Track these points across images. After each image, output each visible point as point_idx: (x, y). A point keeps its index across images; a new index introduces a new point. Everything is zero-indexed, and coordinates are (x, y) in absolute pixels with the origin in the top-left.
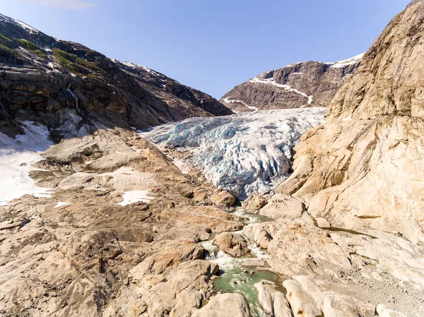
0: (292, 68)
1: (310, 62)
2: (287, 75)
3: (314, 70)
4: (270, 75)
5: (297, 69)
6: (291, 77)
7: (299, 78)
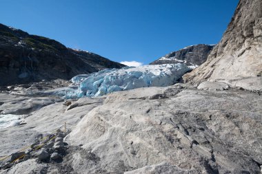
0: (187, 50)
1: (199, 45)
2: (184, 54)
3: (202, 49)
4: (173, 55)
5: (191, 49)
6: (187, 55)
7: (192, 55)
